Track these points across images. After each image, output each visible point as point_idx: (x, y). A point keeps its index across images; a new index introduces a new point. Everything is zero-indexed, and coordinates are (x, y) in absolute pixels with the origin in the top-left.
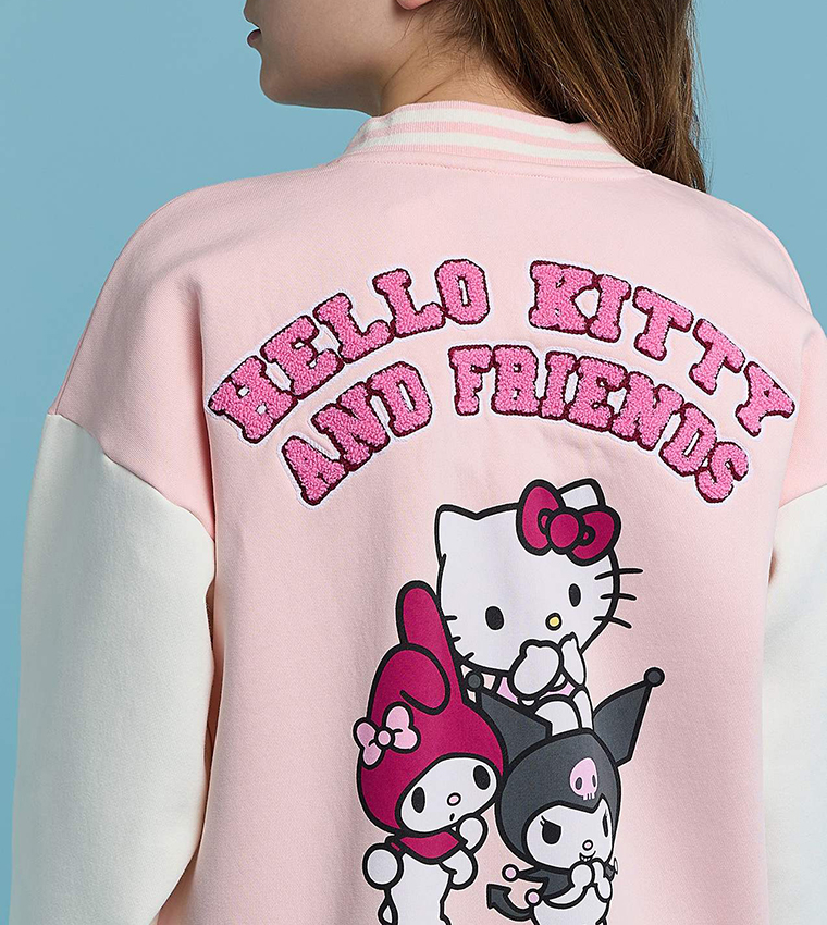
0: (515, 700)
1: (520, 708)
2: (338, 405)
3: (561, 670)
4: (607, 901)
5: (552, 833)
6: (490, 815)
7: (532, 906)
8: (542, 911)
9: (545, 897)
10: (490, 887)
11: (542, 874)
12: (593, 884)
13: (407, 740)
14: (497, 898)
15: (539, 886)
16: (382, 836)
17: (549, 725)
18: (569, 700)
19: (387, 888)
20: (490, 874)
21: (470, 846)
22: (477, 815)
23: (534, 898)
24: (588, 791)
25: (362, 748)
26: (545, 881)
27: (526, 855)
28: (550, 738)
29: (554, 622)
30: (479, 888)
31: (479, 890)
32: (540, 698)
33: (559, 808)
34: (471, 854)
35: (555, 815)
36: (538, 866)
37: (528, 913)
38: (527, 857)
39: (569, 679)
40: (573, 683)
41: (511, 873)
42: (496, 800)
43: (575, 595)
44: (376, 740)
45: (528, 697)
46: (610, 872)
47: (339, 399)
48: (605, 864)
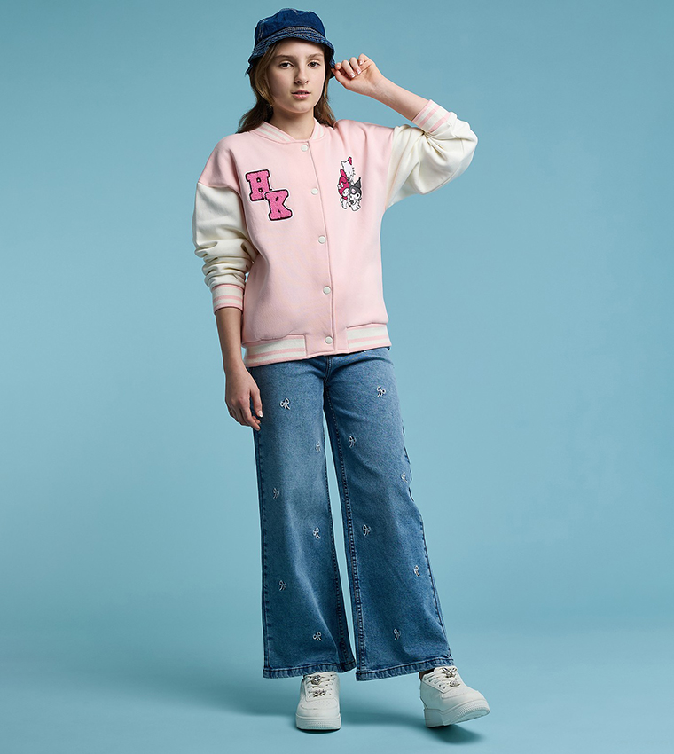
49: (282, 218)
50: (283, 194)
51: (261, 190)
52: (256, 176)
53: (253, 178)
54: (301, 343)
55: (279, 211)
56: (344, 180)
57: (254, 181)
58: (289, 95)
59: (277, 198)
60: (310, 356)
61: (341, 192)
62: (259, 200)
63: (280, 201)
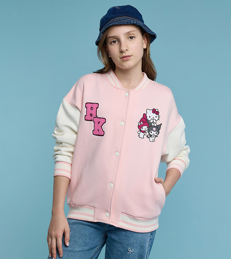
49: (99, 135)
50: (103, 121)
51: (91, 115)
52: (91, 105)
53: (89, 106)
54: (91, 212)
55: (98, 131)
56: (144, 120)
57: (89, 109)
58: (119, 59)
59: (99, 122)
60: (95, 221)
61: (140, 127)
62: (89, 120)
63: (100, 124)
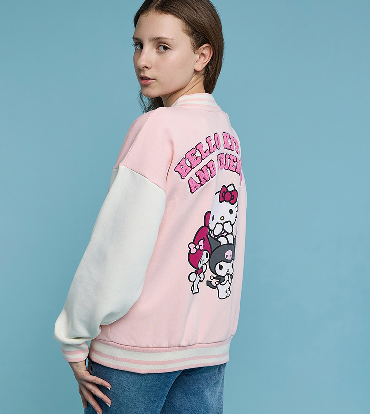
0: (213, 237)
1: (214, 239)
2: (201, 170)
3: (223, 229)
4: (230, 284)
5: (221, 268)
6: (208, 264)
7: (217, 285)
8: (219, 286)
9: (220, 283)
10: (207, 281)
11: (219, 277)
12: (228, 280)
13: (201, 248)
14: (209, 284)
15: (218, 280)
16: (194, 270)
17: (220, 242)
18: (225, 237)
19: (193, 282)
20: (208, 278)
21: (204, 271)
22: (205, 264)
23: (217, 283)
24: (229, 258)
25: (191, 249)
26: (220, 279)
27: (215, 273)
28: (221, 246)
29: (222, 218)
30: (205, 281)
31: (205, 282)
32: (219, 236)
33: (223, 262)
34: (204, 273)
35: (222, 263)
36: (218, 276)
37: (216, 287)
38: (216, 274)
39: (225, 231)
40: (227, 232)
41: (212, 277)
42: (209, 260)
43: (231, 212)
44: (195, 248)
45: (216, 236)
46: (232, 277)
47: (201, 169)
48: (231, 275)
